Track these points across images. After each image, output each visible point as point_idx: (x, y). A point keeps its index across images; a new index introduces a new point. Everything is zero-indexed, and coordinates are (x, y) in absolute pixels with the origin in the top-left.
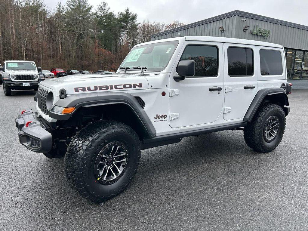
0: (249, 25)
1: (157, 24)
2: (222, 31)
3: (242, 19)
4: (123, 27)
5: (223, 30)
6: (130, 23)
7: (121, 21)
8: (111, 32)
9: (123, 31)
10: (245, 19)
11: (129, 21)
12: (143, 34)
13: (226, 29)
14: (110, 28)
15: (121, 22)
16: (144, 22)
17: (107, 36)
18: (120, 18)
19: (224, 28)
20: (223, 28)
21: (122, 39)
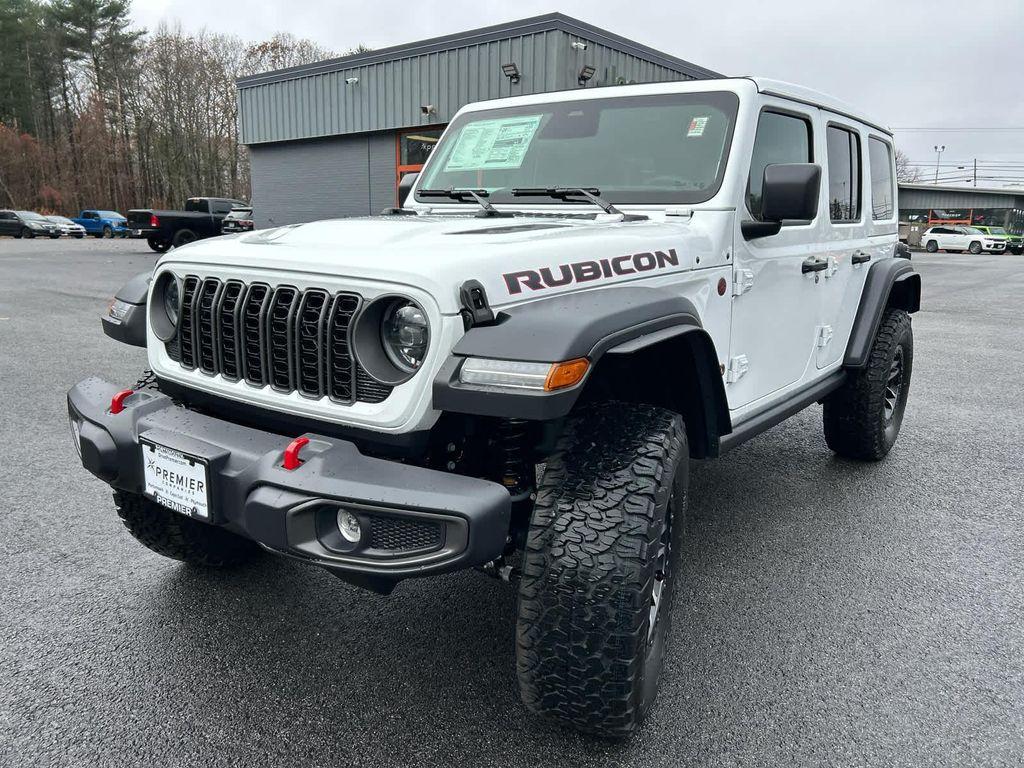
0: (593, 63)
1: (210, 38)
2: (512, 78)
3: (575, 44)
4: (74, 42)
5: (516, 76)
6: (103, 26)
7: (65, 18)
8: (24, 58)
9: (75, 58)
10: (582, 45)
11: (101, 21)
12: (163, 72)
13: (525, 71)
14: (20, 43)
15: (63, 21)
16: (163, 27)
17: (10, 73)
18: (61, 7)
19: (519, 70)
20: (515, 69)
21: (74, 85)
